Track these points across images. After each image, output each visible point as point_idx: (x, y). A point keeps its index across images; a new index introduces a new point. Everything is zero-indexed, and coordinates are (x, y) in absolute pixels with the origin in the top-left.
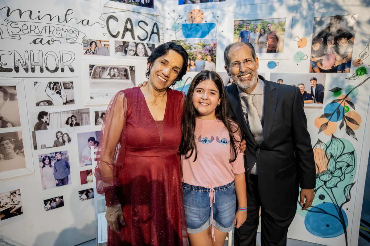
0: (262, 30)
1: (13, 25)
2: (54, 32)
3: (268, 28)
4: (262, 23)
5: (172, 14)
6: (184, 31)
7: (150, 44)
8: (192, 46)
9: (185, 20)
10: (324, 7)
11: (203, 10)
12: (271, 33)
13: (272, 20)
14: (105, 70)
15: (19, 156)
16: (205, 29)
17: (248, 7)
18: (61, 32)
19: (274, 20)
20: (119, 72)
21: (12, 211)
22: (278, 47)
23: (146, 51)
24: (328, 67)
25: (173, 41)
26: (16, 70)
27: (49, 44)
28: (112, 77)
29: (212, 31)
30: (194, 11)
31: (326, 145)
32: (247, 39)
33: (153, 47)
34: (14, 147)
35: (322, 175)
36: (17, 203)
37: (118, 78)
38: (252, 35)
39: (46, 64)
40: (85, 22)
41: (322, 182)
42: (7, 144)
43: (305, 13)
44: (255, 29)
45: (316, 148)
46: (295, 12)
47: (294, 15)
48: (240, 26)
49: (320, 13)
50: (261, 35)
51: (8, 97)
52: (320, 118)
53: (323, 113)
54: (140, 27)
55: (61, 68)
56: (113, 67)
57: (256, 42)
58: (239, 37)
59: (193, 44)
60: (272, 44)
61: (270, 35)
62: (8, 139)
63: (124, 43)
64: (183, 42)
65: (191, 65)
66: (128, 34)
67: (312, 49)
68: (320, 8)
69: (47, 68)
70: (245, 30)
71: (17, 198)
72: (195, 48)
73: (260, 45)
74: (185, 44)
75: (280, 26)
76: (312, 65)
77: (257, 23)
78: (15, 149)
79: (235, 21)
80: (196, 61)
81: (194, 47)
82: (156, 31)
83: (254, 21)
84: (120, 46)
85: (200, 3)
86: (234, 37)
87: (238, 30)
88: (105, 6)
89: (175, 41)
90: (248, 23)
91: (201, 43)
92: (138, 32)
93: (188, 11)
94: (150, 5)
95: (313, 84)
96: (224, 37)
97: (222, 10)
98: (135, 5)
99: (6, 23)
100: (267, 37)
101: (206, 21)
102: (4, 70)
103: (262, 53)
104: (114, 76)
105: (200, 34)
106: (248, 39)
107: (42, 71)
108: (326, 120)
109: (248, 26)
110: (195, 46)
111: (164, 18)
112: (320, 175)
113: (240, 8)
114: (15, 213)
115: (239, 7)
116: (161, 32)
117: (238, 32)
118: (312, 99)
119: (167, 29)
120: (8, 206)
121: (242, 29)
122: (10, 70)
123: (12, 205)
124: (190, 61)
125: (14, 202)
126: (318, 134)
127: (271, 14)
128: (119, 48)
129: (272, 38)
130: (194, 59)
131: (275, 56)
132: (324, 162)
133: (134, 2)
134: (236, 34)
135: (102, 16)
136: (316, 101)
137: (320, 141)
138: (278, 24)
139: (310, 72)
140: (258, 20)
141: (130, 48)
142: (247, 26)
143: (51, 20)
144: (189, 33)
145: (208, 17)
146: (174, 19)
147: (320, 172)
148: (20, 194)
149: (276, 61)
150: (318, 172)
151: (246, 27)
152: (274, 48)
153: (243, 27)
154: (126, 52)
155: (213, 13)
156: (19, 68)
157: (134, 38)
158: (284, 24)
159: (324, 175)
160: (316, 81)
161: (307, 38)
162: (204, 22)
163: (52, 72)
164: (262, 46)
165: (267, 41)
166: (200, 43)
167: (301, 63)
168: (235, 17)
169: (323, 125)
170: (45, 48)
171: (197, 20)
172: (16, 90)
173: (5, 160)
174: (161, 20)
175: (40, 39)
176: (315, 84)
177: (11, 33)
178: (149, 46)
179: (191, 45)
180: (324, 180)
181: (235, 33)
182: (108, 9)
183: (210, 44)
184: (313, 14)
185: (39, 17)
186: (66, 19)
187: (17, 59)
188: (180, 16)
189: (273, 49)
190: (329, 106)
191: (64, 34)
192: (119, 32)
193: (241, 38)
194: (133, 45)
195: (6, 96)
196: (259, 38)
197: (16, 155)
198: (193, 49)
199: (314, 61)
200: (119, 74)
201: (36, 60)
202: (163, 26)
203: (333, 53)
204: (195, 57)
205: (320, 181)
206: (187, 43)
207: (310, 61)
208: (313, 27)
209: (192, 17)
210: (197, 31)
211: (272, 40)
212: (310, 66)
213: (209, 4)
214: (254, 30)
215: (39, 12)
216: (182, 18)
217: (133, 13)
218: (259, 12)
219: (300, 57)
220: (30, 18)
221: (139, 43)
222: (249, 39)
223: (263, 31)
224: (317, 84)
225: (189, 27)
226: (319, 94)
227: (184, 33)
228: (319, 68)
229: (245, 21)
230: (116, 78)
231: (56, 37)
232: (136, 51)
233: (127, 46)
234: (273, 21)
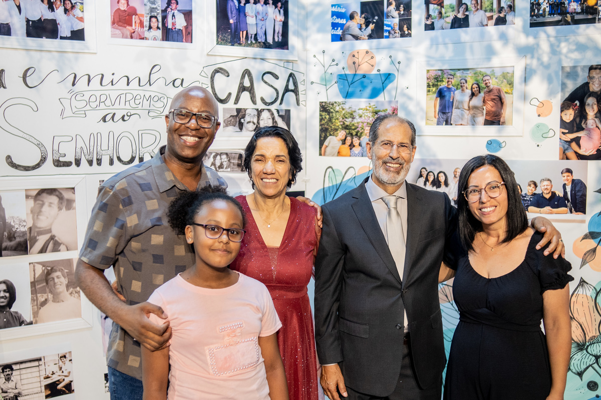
0: (475, 86)
1: (78, 98)
2: (132, 102)
3: (485, 82)
4: (475, 74)
5: (320, 57)
6: (342, 87)
7: (282, 110)
8: (355, 112)
9: (343, 67)
10: (577, 50)
11: (374, 51)
12: (490, 91)
13: (491, 70)
14: (207, 157)
15: (72, 297)
16: (378, 83)
17: (450, 46)
18: (141, 100)
19: (494, 69)
20: (229, 161)
21: (59, 387)
22: (503, 116)
23: (276, 122)
24: (591, 151)
25: (323, 102)
26: (76, 164)
27: (124, 120)
28: (218, 169)
29: (390, 86)
30: (358, 52)
31: (594, 288)
32: (449, 101)
33: (287, 114)
34: (67, 282)
35: (591, 344)
36: (67, 374)
37: (227, 170)
38: (458, 95)
39: (118, 152)
40: (178, 83)
41: (591, 356)
42: (58, 277)
43: (545, 59)
44: (462, 84)
45: (578, 295)
46: (529, 56)
47: (529, 61)
48: (438, 79)
49: (572, 59)
50: (473, 95)
51: (63, 204)
52: (582, 240)
53: (586, 231)
54: (266, 83)
55: (139, 158)
56: (219, 152)
57: (466, 107)
58: (437, 97)
59: (357, 109)
60: (493, 109)
61: (489, 95)
62: (60, 271)
63: (238, 111)
64: (339, 105)
65: (354, 146)
66: (246, 95)
67: (562, 120)
68: (570, 51)
69: (119, 159)
70: (446, 85)
71: (67, 366)
72: (361, 117)
73: (472, 112)
74: (343, 109)
75: (504, 80)
76: (564, 147)
77: (466, 75)
78: (68, 287)
79: (428, 71)
80: (361, 139)
81: (358, 115)
82: (292, 87)
83: (462, 71)
84: (231, 116)
85: (368, 39)
86: (427, 98)
87: (434, 85)
88: (210, 54)
89: (325, 102)
90: (450, 74)
91: (370, 107)
92: (263, 91)
93: (348, 53)
94: (283, 44)
95: (566, 179)
96: (410, 98)
97: (406, 52)
98: (258, 47)
99: (69, 96)
100: (484, 98)
101: (379, 70)
102: (62, 164)
103: (476, 126)
104: (221, 167)
105: (368, 91)
106: (451, 101)
107: (111, 163)
108: (592, 243)
109: (450, 80)
110: (361, 112)
111: (307, 63)
112: (587, 344)
113: (437, 49)
114: (64, 391)
115: (434, 47)
116: (301, 88)
117: (434, 89)
118: (566, 206)
119: (312, 83)
120: (55, 378)
121: (441, 85)
122: (68, 164)
123: (60, 376)
124: (352, 138)
125: (63, 372)
126: (580, 268)
127: (489, 59)
128: (231, 120)
129: (493, 100)
130: (359, 134)
131: (500, 131)
132: (594, 321)
133: (256, 43)
134: (430, 93)
135: (204, 70)
136: (573, 209)
137: (584, 281)
138: (501, 77)
139: (560, 159)
140: (468, 69)
141: (247, 119)
142: (449, 78)
143: (128, 85)
144: (350, 90)
145: (383, 64)
146: (324, 66)
147: (588, 338)
148: (71, 360)
149: (501, 140)
150: (584, 339)
151: (448, 82)
152: (496, 116)
153: (443, 81)
154: (241, 126)
155: (390, 57)
156: (80, 159)
157: (254, 102)
158: (513, 76)
159: (595, 344)
160: (572, 175)
161: (551, 101)
162: (375, 72)
163: (126, 164)
164: (476, 113)
165: (484, 106)
166: (368, 108)
167: (544, 143)
168: (428, 64)
169: (588, 252)
170: (118, 127)
171: (364, 69)
172: (74, 194)
173: (55, 304)
174: (301, 67)
175: (112, 115)
176: (569, 181)
177: (74, 110)
178: (280, 114)
179: (354, 110)
180: (596, 354)
181: (429, 91)
182: (213, 57)
183: (387, 110)
184: (560, 61)
185: (112, 81)
186: (149, 80)
187: (79, 146)
188: (333, 61)
189: (494, 119)
190: (597, 218)
191: (146, 103)
192: (230, 94)
193: (439, 99)
194: (252, 114)
195: (61, 203)
196: (471, 99)
197: (69, 296)
198: (357, 117)
199: (566, 140)
200: (229, 163)
201: (105, 147)
202: (304, 78)
203: (597, 127)
204: (361, 132)
205: (588, 355)
206: (346, 106)
207: (559, 140)
208: (560, 82)
209: (354, 63)
210: (364, 87)
211: (493, 103)
212: (560, 148)
213: (384, 41)
214: (462, 86)
215: (113, 74)
216: (337, 65)
217: (254, 60)
218: (468, 56)
219: (541, 133)
220: (101, 84)
221: (264, 110)
222: (453, 102)
223: (477, 88)
224: (573, 180)
225: (350, 80)
226: (577, 197)
227: (341, 91)
228: (576, 153)
229: (445, 71)
230: (224, 170)
231: (134, 109)
232: (258, 123)
233: (244, 117)
234: (493, 71)
